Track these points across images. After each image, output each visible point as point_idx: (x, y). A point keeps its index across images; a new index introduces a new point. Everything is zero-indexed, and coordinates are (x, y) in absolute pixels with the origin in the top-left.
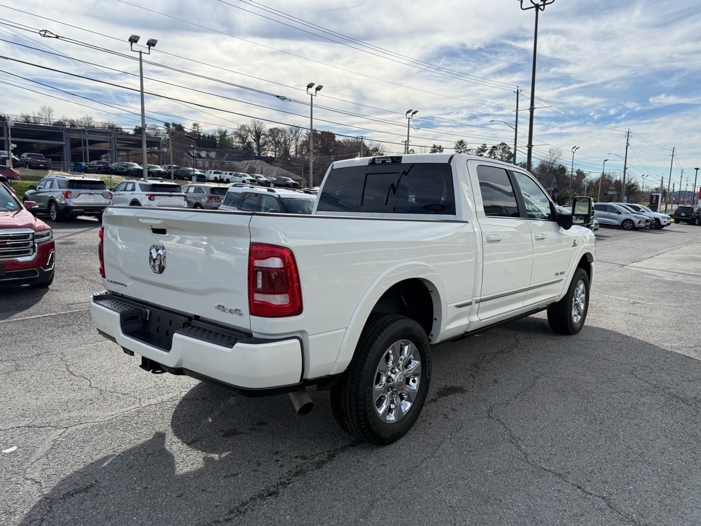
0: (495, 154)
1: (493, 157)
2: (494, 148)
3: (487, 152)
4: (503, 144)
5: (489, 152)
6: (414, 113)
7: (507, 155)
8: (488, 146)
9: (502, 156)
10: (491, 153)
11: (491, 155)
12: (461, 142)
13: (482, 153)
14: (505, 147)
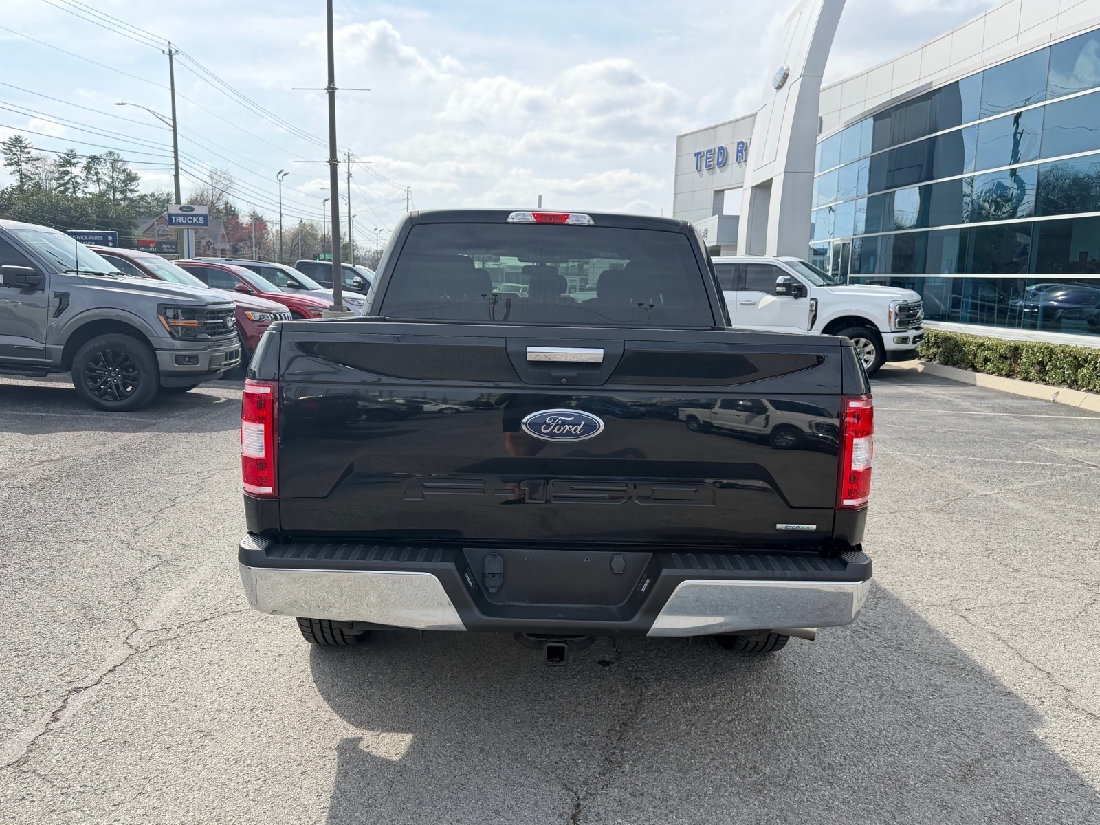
0: (97, 173)
1: (95, 178)
2: (93, 159)
3: (80, 166)
4: (111, 153)
5: (86, 168)
7: (122, 177)
8: (80, 155)
9: (112, 178)
11: (89, 173)
12: (18, 141)
13: (69, 169)
14: (116, 161)
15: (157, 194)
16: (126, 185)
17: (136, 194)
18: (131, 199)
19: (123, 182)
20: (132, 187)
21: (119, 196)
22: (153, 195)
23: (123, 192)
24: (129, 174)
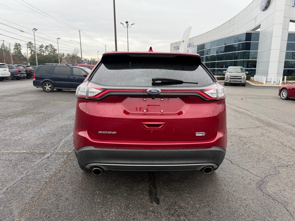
0: (48, 49)
2: (47, 46)
4: (51, 45)
5: (45, 48)
7: (53, 50)
8: (44, 45)
9: (51, 50)
10: (46, 48)
11: (46, 50)
12: (30, 43)
13: (42, 48)
18: (55, 55)
20: (55, 52)
22: (60, 54)
24: (54, 49)
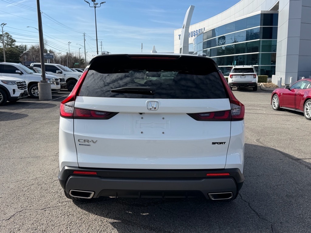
4: (7, 33)
6: (5, 25)
9: (7, 41)
14: (8, 36)
15: (21, 46)
16: (12, 43)
17: (15, 46)
18: (13, 48)
19: (10, 42)
20: (13, 44)
21: (9, 47)
22: (20, 46)
23: (11, 45)
24: (12, 40)
